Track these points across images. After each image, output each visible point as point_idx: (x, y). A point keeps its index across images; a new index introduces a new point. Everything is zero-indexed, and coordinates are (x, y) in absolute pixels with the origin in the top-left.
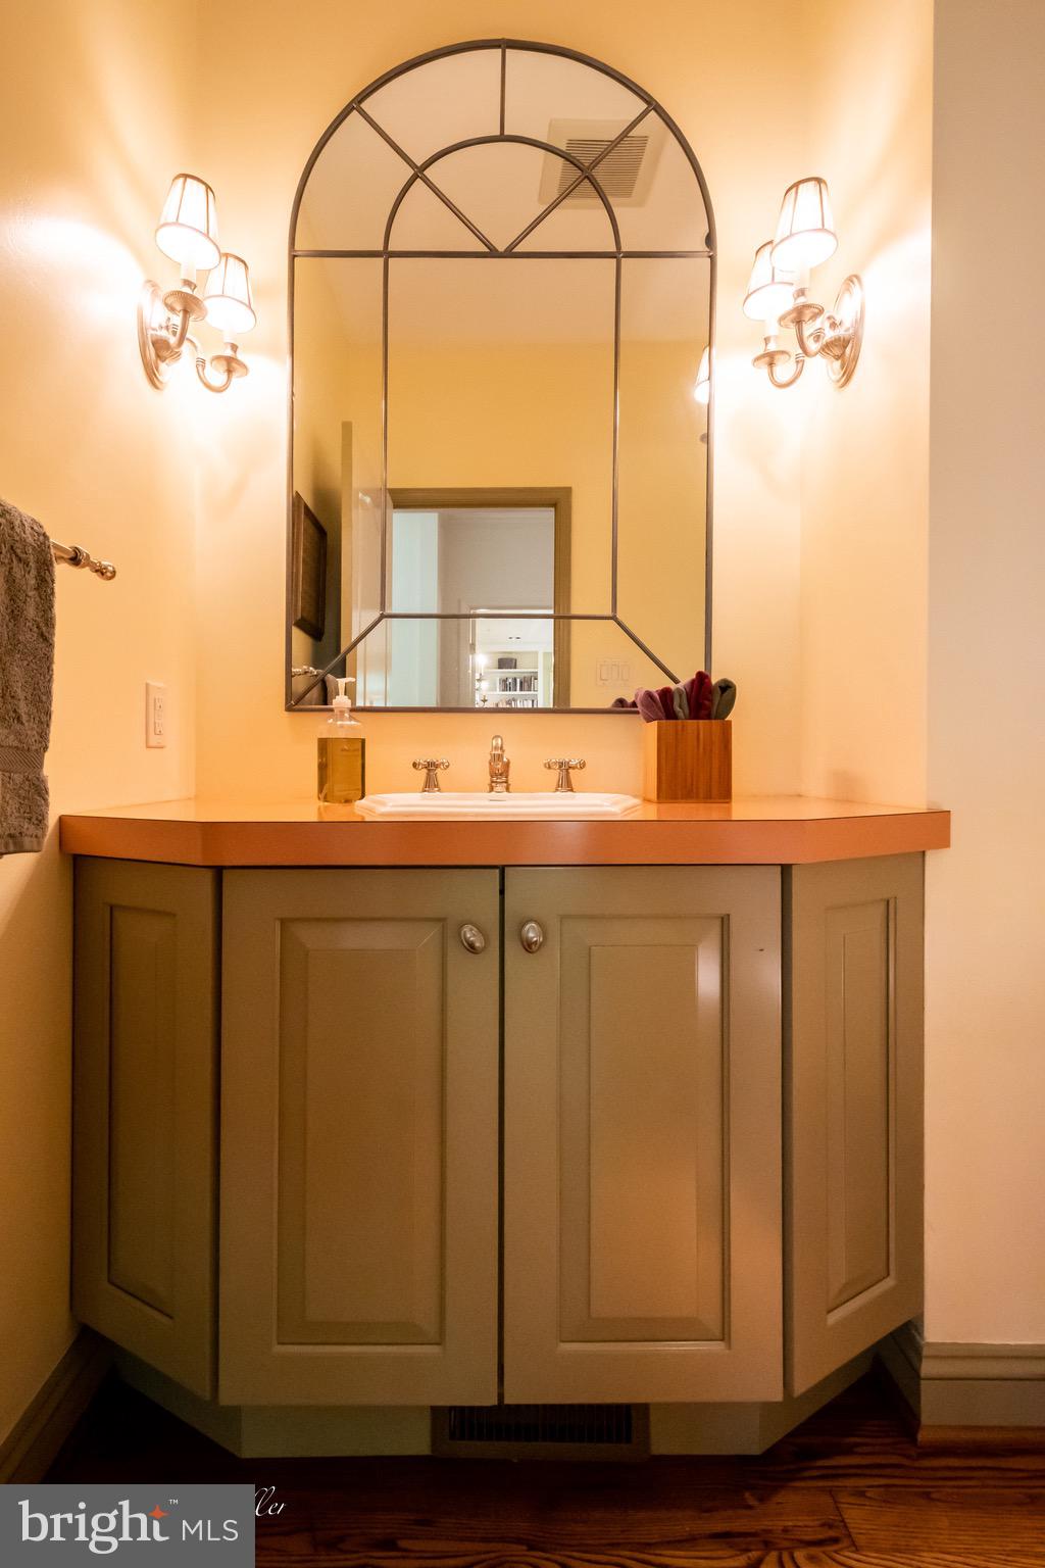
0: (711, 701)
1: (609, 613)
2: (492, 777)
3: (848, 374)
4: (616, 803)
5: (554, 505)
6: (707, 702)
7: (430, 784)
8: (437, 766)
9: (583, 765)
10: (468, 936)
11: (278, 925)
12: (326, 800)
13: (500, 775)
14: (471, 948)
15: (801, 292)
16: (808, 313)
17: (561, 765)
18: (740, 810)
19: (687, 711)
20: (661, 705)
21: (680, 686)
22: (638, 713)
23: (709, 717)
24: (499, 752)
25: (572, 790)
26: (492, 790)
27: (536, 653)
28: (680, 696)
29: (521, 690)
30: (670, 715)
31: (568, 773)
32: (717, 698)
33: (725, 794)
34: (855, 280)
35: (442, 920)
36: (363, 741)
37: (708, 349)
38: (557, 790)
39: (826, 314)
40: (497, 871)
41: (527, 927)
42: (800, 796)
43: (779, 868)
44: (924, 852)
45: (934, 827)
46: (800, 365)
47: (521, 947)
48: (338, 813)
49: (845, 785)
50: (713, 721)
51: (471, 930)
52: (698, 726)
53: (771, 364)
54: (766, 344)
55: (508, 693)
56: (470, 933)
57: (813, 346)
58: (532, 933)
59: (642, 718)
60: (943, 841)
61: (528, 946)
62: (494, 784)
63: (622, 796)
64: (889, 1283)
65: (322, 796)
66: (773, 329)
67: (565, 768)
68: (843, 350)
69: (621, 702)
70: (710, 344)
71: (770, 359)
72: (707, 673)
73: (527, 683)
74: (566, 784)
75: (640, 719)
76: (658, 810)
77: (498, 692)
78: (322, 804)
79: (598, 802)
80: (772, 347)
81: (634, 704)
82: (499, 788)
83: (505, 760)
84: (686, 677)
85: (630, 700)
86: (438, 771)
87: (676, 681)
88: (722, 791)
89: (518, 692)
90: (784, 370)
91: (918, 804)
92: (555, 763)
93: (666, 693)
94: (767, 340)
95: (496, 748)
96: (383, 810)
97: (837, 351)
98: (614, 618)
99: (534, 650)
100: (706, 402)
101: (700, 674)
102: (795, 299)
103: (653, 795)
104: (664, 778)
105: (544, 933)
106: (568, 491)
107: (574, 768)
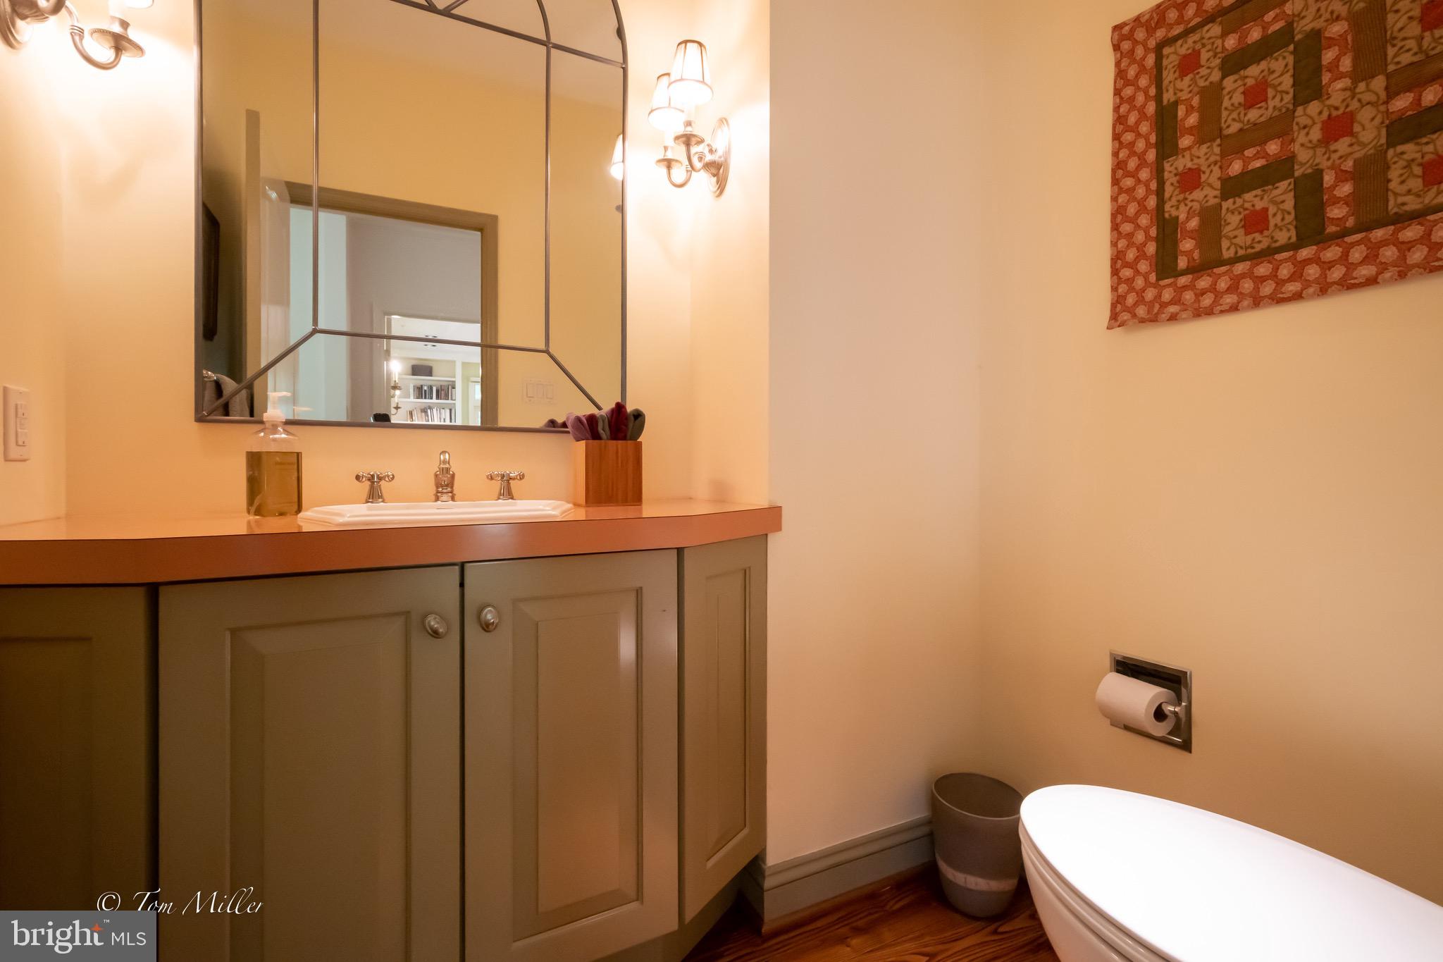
0: (626, 426)
1: (543, 347)
2: (437, 488)
3: (721, 187)
4: (554, 509)
5: (481, 230)
6: (624, 427)
7: (374, 495)
8: (380, 479)
9: (522, 477)
10: (432, 623)
11: (228, 635)
12: (258, 512)
13: (445, 485)
14: (435, 634)
15: (689, 124)
16: (694, 140)
17: (503, 476)
18: (648, 510)
19: (608, 433)
20: (589, 428)
21: (603, 413)
22: (568, 432)
23: (624, 438)
24: (447, 466)
25: (512, 498)
26: (437, 499)
27: (454, 362)
28: (603, 421)
29: (438, 398)
30: (595, 436)
31: (509, 483)
32: (631, 425)
33: (637, 498)
34: (724, 121)
35: (407, 614)
36: (298, 455)
37: (621, 136)
38: (499, 499)
39: (706, 143)
40: (457, 568)
41: (486, 611)
42: (691, 498)
43: (676, 550)
44: (767, 535)
45: (771, 517)
46: (689, 173)
47: (481, 629)
48: (274, 525)
49: (721, 490)
50: (629, 442)
51: (435, 618)
52: (617, 446)
53: (669, 167)
54: (665, 151)
55: (424, 400)
56: (433, 622)
57: (698, 165)
58: (489, 616)
59: (572, 437)
60: (778, 527)
61: (486, 627)
62: (439, 494)
63: (559, 502)
64: (746, 831)
65: (253, 509)
66: (670, 142)
67: (507, 480)
68: (718, 170)
69: (552, 423)
70: (624, 132)
71: (669, 163)
72: (623, 403)
73: (444, 392)
74: (507, 493)
75: (570, 437)
76: (586, 511)
77: (412, 399)
78: (252, 518)
79: (541, 507)
80: (670, 155)
81: (564, 425)
82: (445, 497)
83: (451, 472)
84: (608, 406)
85: (560, 420)
86: (382, 483)
87: (599, 408)
88: (635, 496)
89: (434, 400)
90: (679, 174)
91: (763, 503)
92: (497, 475)
93: (592, 419)
94: (666, 148)
95: (444, 462)
96: (341, 520)
97: (714, 171)
98: (547, 352)
99: (450, 358)
100: (621, 179)
101: (618, 404)
102: (685, 127)
103: (582, 500)
104: (591, 487)
105: (499, 614)
106: (494, 219)
107: (514, 479)
